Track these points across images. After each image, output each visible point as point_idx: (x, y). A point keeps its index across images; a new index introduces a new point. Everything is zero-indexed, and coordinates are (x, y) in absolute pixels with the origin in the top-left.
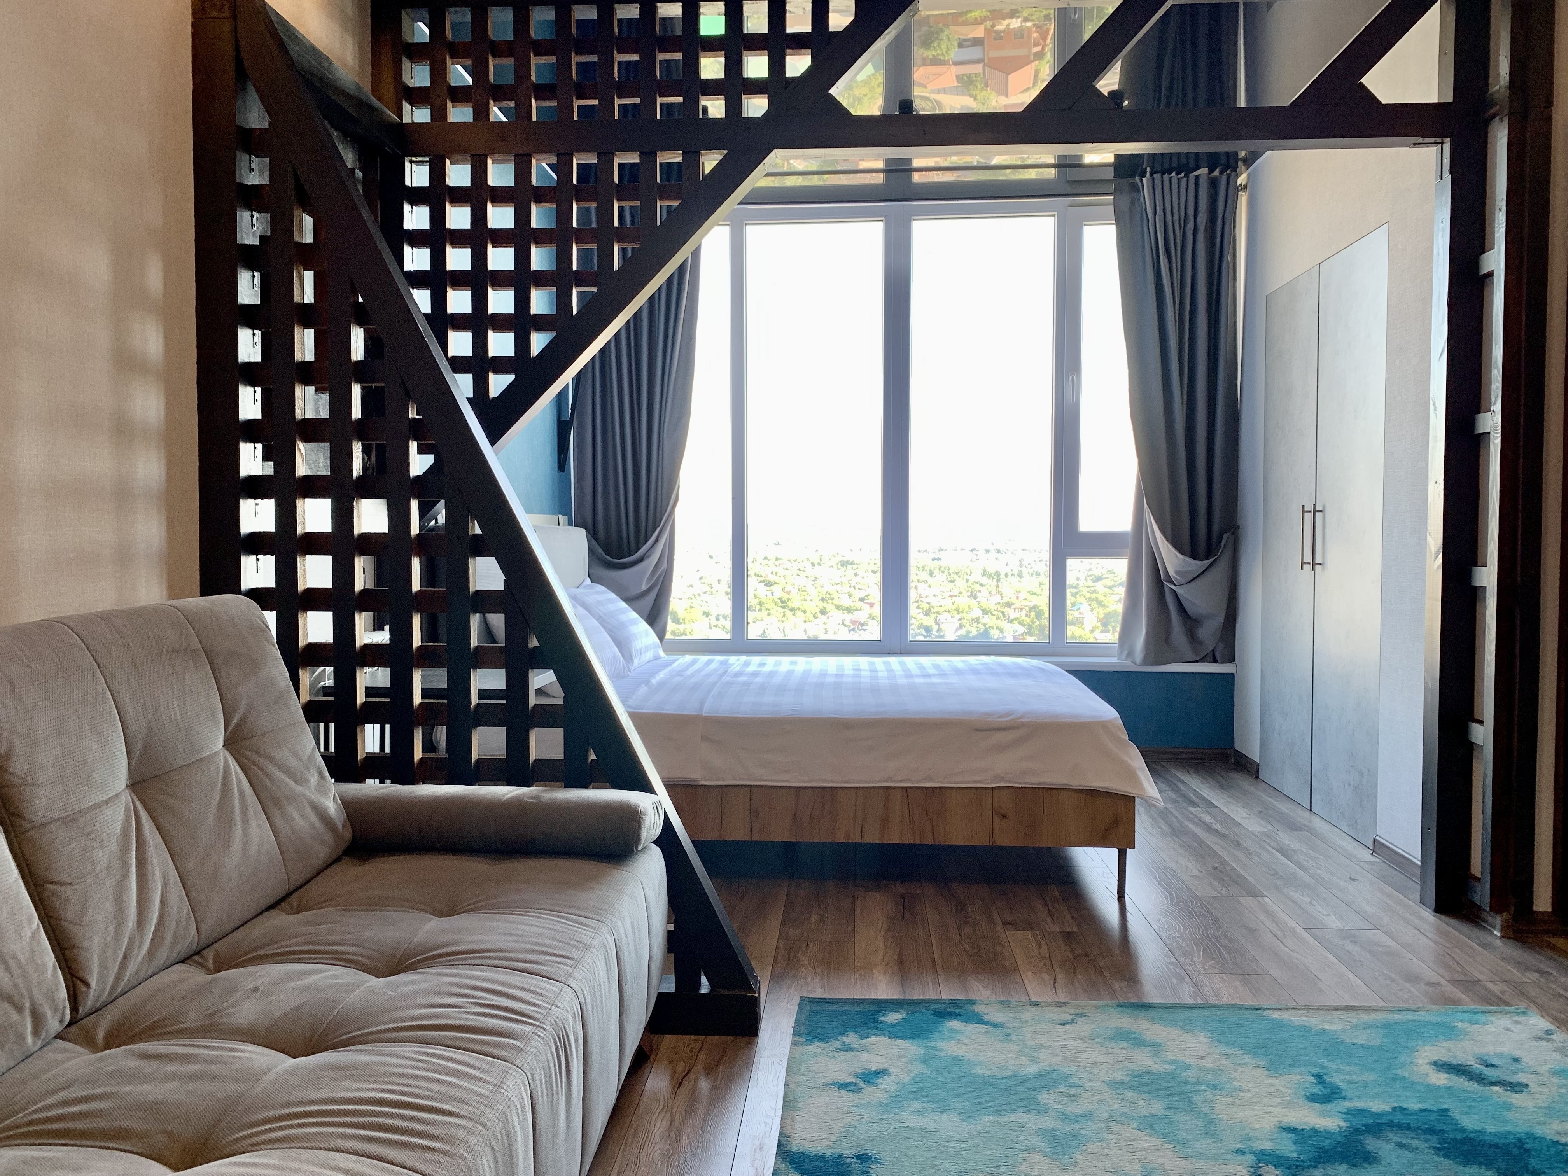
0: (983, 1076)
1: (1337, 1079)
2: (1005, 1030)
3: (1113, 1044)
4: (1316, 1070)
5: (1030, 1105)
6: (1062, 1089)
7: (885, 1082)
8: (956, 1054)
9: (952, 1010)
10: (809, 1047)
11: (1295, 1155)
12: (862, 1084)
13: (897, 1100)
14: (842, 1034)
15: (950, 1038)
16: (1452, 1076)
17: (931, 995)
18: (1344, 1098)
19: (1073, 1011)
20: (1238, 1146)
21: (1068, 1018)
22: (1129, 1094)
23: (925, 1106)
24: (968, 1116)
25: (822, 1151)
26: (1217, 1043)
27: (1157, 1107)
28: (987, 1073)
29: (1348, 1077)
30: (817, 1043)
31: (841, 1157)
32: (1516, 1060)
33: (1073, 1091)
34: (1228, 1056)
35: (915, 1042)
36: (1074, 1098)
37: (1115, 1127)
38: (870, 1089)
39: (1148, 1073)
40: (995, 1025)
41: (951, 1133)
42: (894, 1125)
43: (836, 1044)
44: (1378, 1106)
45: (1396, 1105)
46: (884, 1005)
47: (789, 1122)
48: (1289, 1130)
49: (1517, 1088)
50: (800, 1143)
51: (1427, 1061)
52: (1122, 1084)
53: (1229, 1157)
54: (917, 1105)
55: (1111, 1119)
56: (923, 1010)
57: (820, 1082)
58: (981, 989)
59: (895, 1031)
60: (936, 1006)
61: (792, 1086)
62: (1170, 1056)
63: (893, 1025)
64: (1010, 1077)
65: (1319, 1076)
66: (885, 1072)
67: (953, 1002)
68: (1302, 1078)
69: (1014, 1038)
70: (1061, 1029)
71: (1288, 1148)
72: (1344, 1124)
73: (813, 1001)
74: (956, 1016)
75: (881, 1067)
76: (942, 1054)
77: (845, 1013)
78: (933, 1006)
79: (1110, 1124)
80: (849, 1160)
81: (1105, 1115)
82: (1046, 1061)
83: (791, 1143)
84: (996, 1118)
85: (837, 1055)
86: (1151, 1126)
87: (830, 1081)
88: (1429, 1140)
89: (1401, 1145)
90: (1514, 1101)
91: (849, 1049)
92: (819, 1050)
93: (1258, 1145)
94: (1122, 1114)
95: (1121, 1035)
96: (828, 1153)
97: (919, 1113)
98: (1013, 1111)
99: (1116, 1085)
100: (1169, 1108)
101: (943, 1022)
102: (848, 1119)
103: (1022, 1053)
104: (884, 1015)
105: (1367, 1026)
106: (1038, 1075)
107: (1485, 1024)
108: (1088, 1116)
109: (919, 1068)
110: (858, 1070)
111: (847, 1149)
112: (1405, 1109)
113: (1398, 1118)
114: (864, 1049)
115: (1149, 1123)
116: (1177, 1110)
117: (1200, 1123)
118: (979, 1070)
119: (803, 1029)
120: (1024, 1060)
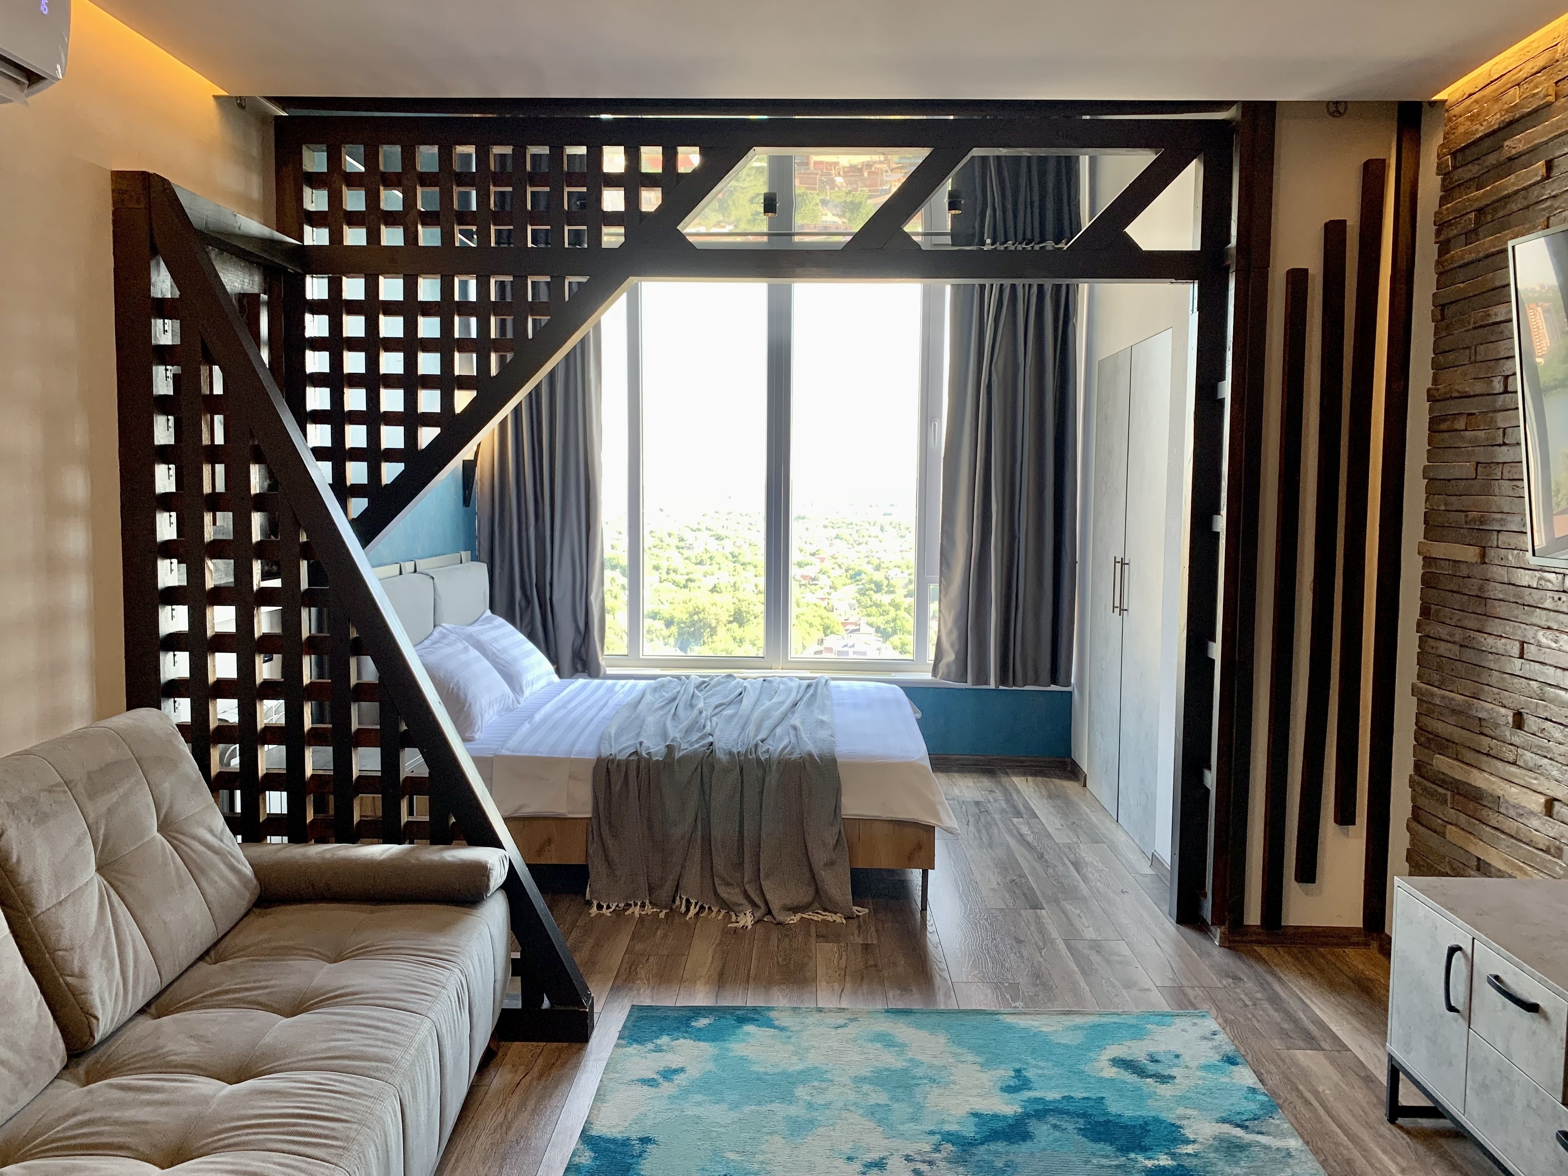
0: (758, 1073)
1: (1030, 1074)
2: (789, 1034)
3: (870, 1045)
4: (1018, 1066)
5: (787, 1097)
6: (816, 1084)
7: (680, 1079)
8: (741, 1054)
9: (752, 1016)
10: (628, 1049)
11: (972, 1135)
12: (661, 1080)
13: (686, 1092)
14: (657, 1038)
15: (743, 1040)
16: (1122, 1071)
17: (739, 1003)
18: (1030, 1089)
19: (848, 1016)
20: (933, 1128)
21: (841, 1022)
22: (866, 1087)
23: (705, 1098)
24: (735, 1106)
25: (615, 1135)
26: (951, 1044)
27: (882, 1098)
28: (762, 1070)
29: (1040, 1072)
30: (635, 1046)
31: (628, 1139)
32: (1177, 1056)
33: (824, 1085)
34: (956, 1055)
35: (713, 1044)
36: (822, 1091)
37: (845, 1114)
38: (666, 1084)
39: (888, 1070)
40: (782, 1029)
41: (718, 1120)
42: (677, 1113)
43: (650, 1046)
44: (1052, 1095)
45: (1066, 1094)
46: (698, 1012)
47: (595, 1112)
48: (975, 1115)
49: (1165, 1080)
50: (598, 1130)
51: (1109, 1058)
52: (863, 1079)
53: (921, 1137)
54: (699, 1098)
55: (845, 1108)
56: (728, 1016)
57: (629, 1079)
58: (781, 997)
59: (699, 1035)
60: (740, 1012)
61: (605, 1083)
62: (910, 1055)
63: (700, 1030)
64: (778, 1074)
65: (1018, 1071)
66: (682, 1070)
67: (755, 1009)
68: (1005, 1073)
69: (793, 1040)
70: (833, 1032)
71: (969, 1130)
72: (1020, 1110)
73: (641, 1008)
74: (752, 1020)
75: (681, 1065)
76: (730, 1054)
77: (665, 1018)
78: (738, 1012)
79: (843, 1112)
80: (633, 1142)
81: (841, 1104)
82: (813, 1059)
83: (592, 1129)
84: (757, 1108)
85: (648, 1055)
86: (872, 1113)
87: (637, 1077)
88: (1077, 1122)
89: (1055, 1126)
90: (1157, 1090)
91: (659, 1049)
92: (636, 1051)
93: (947, 1128)
94: (855, 1104)
95: (879, 1037)
96: (619, 1136)
97: (699, 1104)
98: (771, 1102)
99: (859, 1080)
100: (891, 1099)
101: (740, 1027)
102: (643, 1109)
103: (796, 1053)
104: (696, 1020)
105: (1076, 1028)
106: (801, 1072)
107: (1169, 1026)
108: (828, 1105)
109: (710, 1066)
110: (661, 1069)
111: (635, 1133)
112: (1072, 1098)
113: (1064, 1105)
114: (671, 1050)
115: (872, 1112)
116: (898, 1100)
117: (911, 1110)
118: (755, 1068)
119: (627, 1033)
120: (795, 1059)
